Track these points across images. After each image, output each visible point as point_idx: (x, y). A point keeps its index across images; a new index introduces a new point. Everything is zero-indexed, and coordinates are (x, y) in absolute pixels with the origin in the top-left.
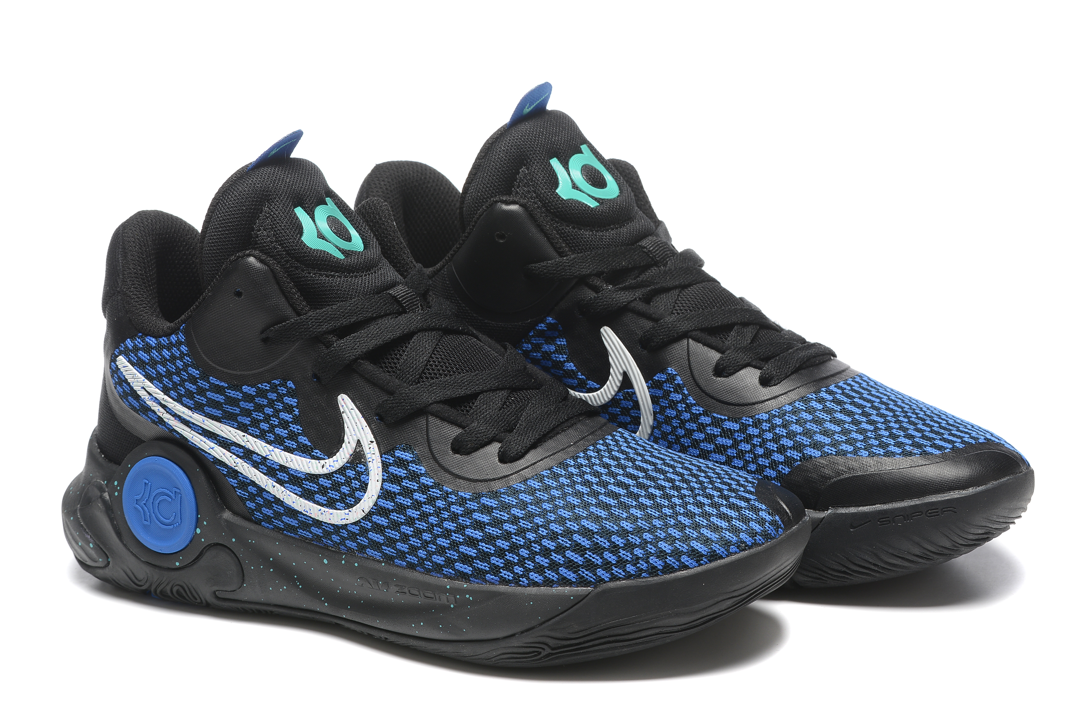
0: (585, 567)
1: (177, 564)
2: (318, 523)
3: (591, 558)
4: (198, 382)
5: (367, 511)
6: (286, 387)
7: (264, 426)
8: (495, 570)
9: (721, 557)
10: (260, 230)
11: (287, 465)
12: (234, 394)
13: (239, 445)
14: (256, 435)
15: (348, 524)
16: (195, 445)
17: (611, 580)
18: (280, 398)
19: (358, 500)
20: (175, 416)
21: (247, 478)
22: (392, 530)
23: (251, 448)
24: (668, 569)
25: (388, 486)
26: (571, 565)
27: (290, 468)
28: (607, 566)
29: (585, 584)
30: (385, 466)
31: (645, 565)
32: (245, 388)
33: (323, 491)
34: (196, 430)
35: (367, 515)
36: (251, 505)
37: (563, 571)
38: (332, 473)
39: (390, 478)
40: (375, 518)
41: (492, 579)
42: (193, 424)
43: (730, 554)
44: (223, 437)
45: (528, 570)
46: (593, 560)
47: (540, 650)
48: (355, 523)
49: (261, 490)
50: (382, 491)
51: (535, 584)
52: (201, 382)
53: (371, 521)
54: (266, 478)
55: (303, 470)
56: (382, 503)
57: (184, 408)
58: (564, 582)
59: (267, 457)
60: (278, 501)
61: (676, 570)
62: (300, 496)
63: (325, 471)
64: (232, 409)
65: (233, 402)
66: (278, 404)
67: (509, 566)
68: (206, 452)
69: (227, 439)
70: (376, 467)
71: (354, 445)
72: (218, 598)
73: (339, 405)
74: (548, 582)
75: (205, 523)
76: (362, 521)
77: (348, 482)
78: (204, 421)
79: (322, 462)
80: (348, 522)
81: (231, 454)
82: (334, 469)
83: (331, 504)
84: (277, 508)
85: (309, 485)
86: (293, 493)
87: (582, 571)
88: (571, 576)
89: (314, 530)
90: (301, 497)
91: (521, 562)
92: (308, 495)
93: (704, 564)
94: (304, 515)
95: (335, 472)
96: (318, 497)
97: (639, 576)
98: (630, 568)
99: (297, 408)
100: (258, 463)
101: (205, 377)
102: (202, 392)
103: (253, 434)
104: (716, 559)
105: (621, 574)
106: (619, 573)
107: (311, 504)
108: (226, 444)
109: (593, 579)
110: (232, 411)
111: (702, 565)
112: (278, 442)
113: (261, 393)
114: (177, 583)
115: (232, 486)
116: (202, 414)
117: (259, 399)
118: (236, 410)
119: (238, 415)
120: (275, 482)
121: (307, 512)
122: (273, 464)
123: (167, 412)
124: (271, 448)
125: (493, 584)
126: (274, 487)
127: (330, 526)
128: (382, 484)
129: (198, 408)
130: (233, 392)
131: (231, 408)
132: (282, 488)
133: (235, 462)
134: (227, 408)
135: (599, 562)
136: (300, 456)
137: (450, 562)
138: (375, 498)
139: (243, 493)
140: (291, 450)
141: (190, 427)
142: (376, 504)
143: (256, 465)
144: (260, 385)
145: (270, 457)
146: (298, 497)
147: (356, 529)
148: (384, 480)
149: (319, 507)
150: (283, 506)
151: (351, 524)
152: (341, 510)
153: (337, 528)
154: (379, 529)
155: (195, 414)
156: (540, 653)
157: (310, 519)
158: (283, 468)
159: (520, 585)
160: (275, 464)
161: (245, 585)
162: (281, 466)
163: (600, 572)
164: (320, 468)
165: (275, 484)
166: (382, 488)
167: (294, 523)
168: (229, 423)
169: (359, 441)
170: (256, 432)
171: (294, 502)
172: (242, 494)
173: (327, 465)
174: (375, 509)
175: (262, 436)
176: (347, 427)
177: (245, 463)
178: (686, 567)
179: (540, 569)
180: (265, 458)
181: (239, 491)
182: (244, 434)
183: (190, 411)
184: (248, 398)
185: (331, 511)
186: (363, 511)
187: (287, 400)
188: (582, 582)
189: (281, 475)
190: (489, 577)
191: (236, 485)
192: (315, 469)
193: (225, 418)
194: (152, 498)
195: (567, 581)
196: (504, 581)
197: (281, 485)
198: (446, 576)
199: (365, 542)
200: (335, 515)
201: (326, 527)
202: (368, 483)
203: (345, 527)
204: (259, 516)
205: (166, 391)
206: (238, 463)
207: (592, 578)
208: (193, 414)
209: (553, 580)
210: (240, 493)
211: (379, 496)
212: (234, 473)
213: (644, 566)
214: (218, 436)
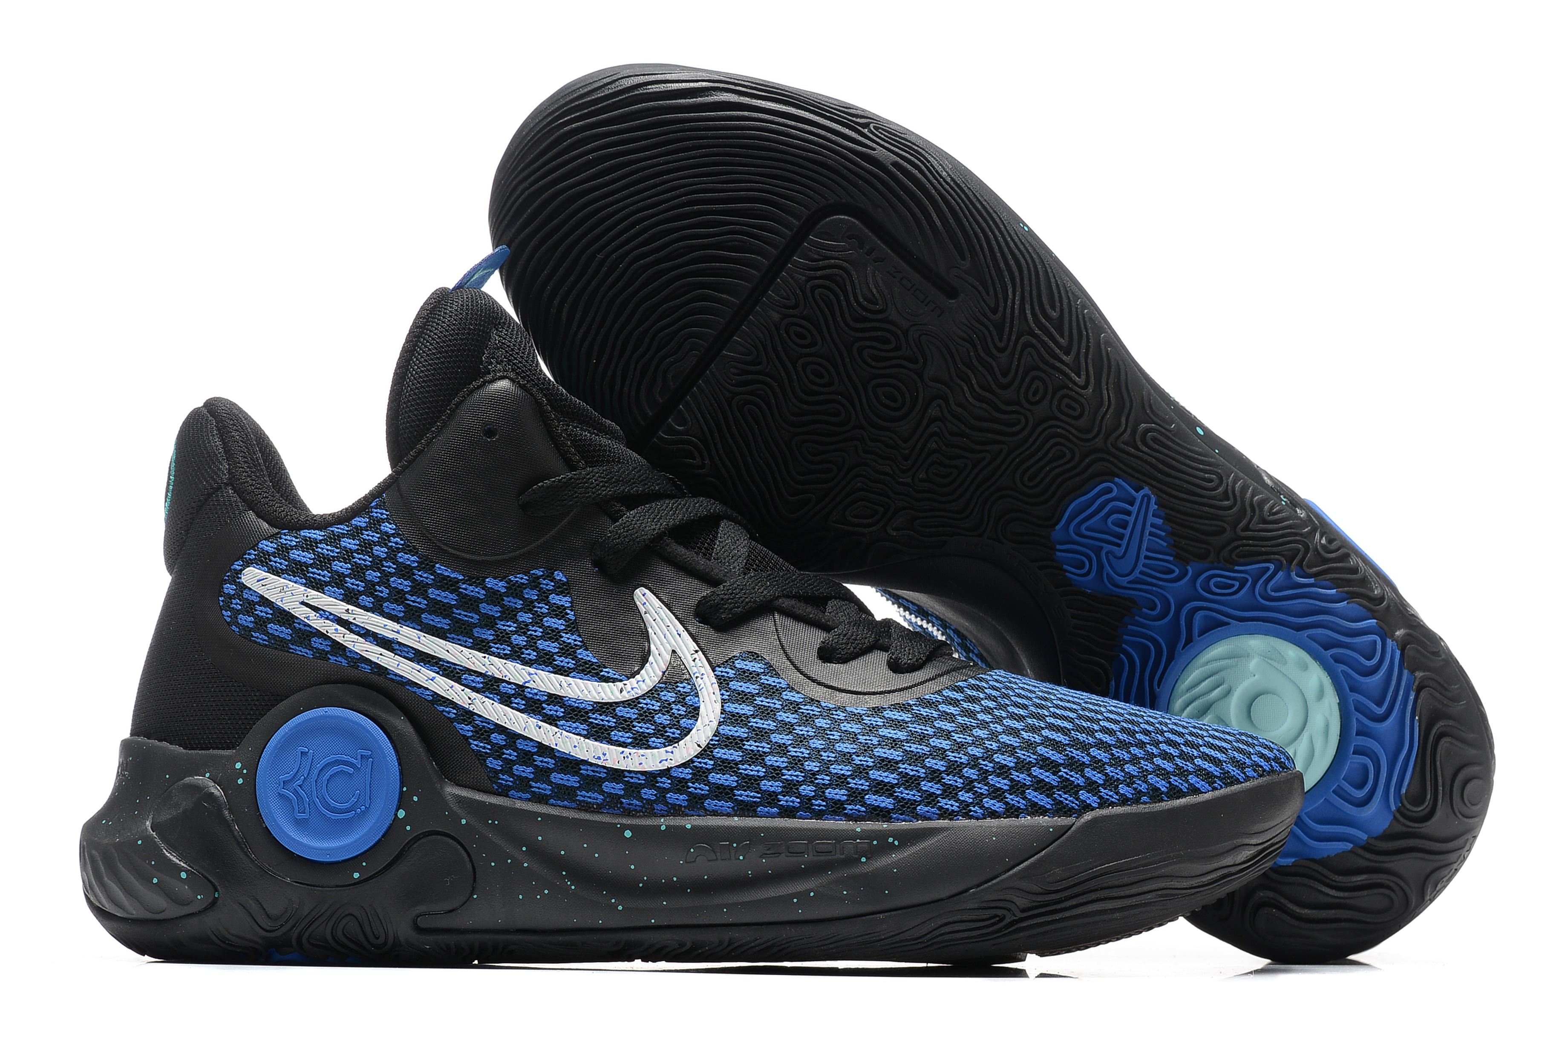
0: (1062, 788)
1: (356, 875)
2: (616, 775)
3: (1068, 777)
4: (415, 575)
5: (704, 744)
6: (553, 580)
7: (519, 640)
8: (930, 799)
9: (1238, 782)
10: (491, 363)
11: (561, 693)
12: (472, 591)
13: (475, 672)
14: (504, 654)
15: (671, 768)
16: (402, 677)
17: (1101, 806)
18: (544, 597)
19: (686, 732)
20: (367, 635)
21: (488, 721)
22: (750, 765)
23: (498, 675)
24: (1175, 793)
25: (731, 707)
26: (1041, 786)
27: (565, 697)
28: (1092, 787)
29: (1065, 813)
30: (723, 682)
31: (1144, 785)
32: (490, 582)
33: (625, 724)
34: (404, 654)
35: (704, 750)
36: (494, 763)
37: (1031, 794)
38: (637, 698)
39: (732, 696)
40: (719, 753)
41: (928, 812)
42: (400, 644)
43: (1247, 779)
44: (448, 662)
45: (979, 796)
46: (1071, 779)
47: (1005, 912)
48: (684, 765)
49: (513, 737)
50: (723, 716)
51: (994, 814)
52: (420, 573)
53: (713, 758)
54: (524, 716)
55: (589, 698)
56: (727, 730)
57: (384, 619)
58: (1036, 809)
59: (527, 685)
60: (544, 750)
61: (1184, 795)
62: (586, 737)
63: (626, 696)
64: (466, 616)
65: (470, 603)
66: (540, 605)
67: (950, 792)
68: (420, 687)
69: (455, 664)
70: (708, 684)
71: (668, 657)
72: (420, 930)
73: (638, 603)
74: (1012, 812)
75: (415, 799)
76: (696, 759)
77: (666, 708)
78: (419, 638)
79: (620, 685)
80: (673, 764)
81: (463, 688)
82: (640, 693)
83: (641, 742)
84: (542, 762)
85: (597, 719)
86: (574, 733)
87: (1058, 794)
88: (1043, 800)
89: (608, 787)
90: (588, 738)
91: (969, 786)
92: (599, 734)
93: (1219, 787)
94: (591, 764)
95: (643, 696)
96: (616, 735)
97: (1137, 801)
98: (1123, 789)
99: (572, 610)
100: (510, 696)
101: (426, 565)
102: (419, 589)
103: (499, 653)
104: (1232, 784)
105: (1113, 798)
106: (1110, 796)
107: (605, 746)
108: (453, 672)
109: (1076, 804)
110: (466, 619)
111: (1217, 789)
112: (545, 661)
113: (515, 590)
114: (347, 912)
115: (464, 736)
116: (416, 627)
117: (511, 598)
118: (472, 618)
119: (475, 625)
120: (541, 721)
121: (599, 758)
122: (536, 694)
123: (352, 631)
124: (532, 670)
125: (929, 819)
126: (540, 728)
127: (639, 776)
128: (722, 706)
129: (411, 617)
130: (471, 588)
131: (465, 613)
132: (554, 728)
133: (470, 698)
134: (460, 614)
135: (1081, 781)
136: (581, 679)
137: (856, 796)
138: (715, 724)
139: (482, 744)
140: (565, 671)
141: (392, 650)
142: (717, 734)
143: (506, 700)
144: (512, 578)
145: (531, 685)
146: (582, 739)
147: (686, 774)
148: (724, 701)
149: (621, 749)
150: (553, 757)
151: (676, 766)
152: (658, 748)
153: (651, 777)
154: (725, 766)
155: (404, 627)
156: (1003, 919)
157: (602, 770)
158: (554, 699)
159: (971, 817)
160: (539, 693)
161: (475, 896)
162: (550, 695)
163: (1083, 795)
164: (617, 693)
165: (540, 723)
166: (723, 711)
167: (572, 781)
168: (459, 640)
169: (674, 652)
170: (504, 650)
171: (575, 747)
172: (481, 747)
173: (629, 687)
174: (716, 741)
175: (516, 655)
176: (653, 633)
177: (487, 699)
178: (1196, 791)
179: (996, 793)
180: (521, 688)
181: (475, 743)
182: (484, 655)
183: (396, 624)
184: (494, 597)
185: (642, 751)
186: (699, 746)
187: (555, 599)
188: (1061, 809)
189: (549, 709)
190: (921, 809)
191: (470, 734)
192: (610, 694)
193: (454, 632)
194: (316, 772)
195: (1040, 809)
196: (946, 814)
197: (550, 724)
198: (849, 817)
199: (703, 790)
200: (650, 757)
201: (632, 778)
202: (699, 707)
203: (666, 772)
204: (507, 781)
205: (350, 597)
206: (475, 699)
207: (1073, 803)
208: (401, 627)
209: (1019, 807)
210: (477, 746)
211: (720, 722)
212: (468, 716)
213: (1143, 787)
214: (440, 659)
